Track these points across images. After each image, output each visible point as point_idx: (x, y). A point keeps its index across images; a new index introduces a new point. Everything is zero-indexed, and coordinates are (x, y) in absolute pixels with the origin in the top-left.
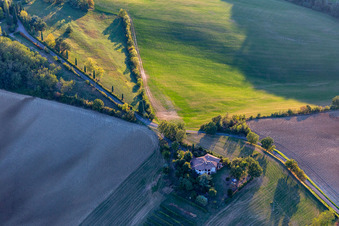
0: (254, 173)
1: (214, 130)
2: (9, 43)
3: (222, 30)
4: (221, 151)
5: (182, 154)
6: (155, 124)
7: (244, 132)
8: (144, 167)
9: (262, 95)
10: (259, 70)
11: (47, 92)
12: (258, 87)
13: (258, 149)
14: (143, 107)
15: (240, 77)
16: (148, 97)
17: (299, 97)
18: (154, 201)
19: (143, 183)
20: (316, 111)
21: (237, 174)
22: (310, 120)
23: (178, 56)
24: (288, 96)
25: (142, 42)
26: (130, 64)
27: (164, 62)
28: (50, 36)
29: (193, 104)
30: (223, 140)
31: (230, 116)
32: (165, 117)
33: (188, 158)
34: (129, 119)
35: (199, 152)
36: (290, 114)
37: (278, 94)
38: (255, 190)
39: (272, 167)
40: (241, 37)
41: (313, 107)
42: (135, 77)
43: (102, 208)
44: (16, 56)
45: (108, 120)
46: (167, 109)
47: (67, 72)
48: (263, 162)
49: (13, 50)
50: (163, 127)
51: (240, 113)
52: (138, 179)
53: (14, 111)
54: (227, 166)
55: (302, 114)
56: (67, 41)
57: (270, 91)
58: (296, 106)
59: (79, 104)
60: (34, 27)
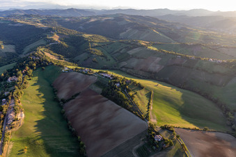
0: (171, 145)
1: (164, 128)
2: (121, 93)
3: (178, 100)
4: (164, 135)
5: (153, 133)
6: (149, 122)
7: (172, 131)
8: (142, 133)
9: (183, 121)
10: (185, 113)
11: (126, 107)
12: (183, 118)
13: (175, 137)
14: (147, 117)
15: (179, 114)
16: (150, 114)
17: (195, 124)
18: (141, 144)
19: (141, 137)
20: (198, 130)
21: (166, 143)
22: (195, 132)
23: (163, 104)
24: (191, 123)
25: (155, 99)
26: (149, 104)
27: (158, 105)
28: (131, 94)
29: (162, 119)
30: (166, 132)
31: (171, 125)
32: (153, 121)
33: (154, 135)
34: (143, 119)
35: (158, 133)
36: (189, 129)
37: (188, 121)
38: (170, 150)
39: (177, 144)
40: (182, 103)
41: (197, 128)
42: (149, 108)
43: (128, 141)
44: (121, 97)
45: (138, 118)
46: (154, 118)
47: (132, 103)
48: (175, 142)
49: (121, 95)
50: (150, 124)
51: (173, 125)
52: (139, 136)
53: (117, 110)
54: (164, 140)
55: (193, 130)
56: (135, 95)
57: (186, 120)
58: (192, 126)
59: (132, 112)
60: (129, 91)
